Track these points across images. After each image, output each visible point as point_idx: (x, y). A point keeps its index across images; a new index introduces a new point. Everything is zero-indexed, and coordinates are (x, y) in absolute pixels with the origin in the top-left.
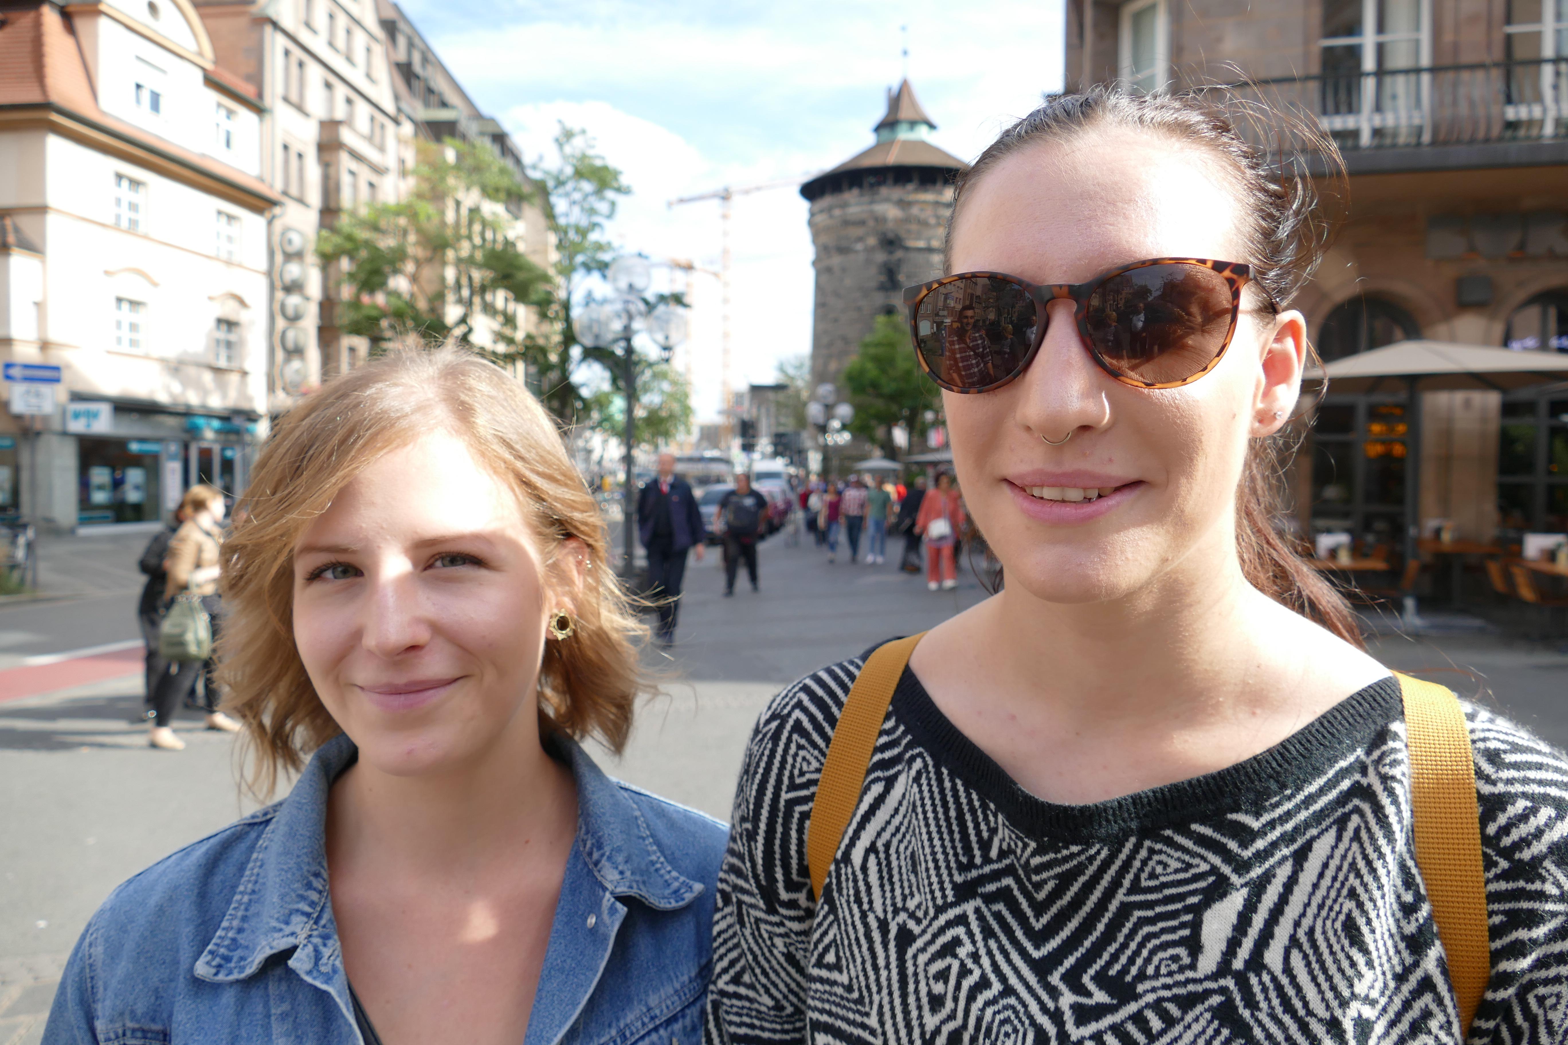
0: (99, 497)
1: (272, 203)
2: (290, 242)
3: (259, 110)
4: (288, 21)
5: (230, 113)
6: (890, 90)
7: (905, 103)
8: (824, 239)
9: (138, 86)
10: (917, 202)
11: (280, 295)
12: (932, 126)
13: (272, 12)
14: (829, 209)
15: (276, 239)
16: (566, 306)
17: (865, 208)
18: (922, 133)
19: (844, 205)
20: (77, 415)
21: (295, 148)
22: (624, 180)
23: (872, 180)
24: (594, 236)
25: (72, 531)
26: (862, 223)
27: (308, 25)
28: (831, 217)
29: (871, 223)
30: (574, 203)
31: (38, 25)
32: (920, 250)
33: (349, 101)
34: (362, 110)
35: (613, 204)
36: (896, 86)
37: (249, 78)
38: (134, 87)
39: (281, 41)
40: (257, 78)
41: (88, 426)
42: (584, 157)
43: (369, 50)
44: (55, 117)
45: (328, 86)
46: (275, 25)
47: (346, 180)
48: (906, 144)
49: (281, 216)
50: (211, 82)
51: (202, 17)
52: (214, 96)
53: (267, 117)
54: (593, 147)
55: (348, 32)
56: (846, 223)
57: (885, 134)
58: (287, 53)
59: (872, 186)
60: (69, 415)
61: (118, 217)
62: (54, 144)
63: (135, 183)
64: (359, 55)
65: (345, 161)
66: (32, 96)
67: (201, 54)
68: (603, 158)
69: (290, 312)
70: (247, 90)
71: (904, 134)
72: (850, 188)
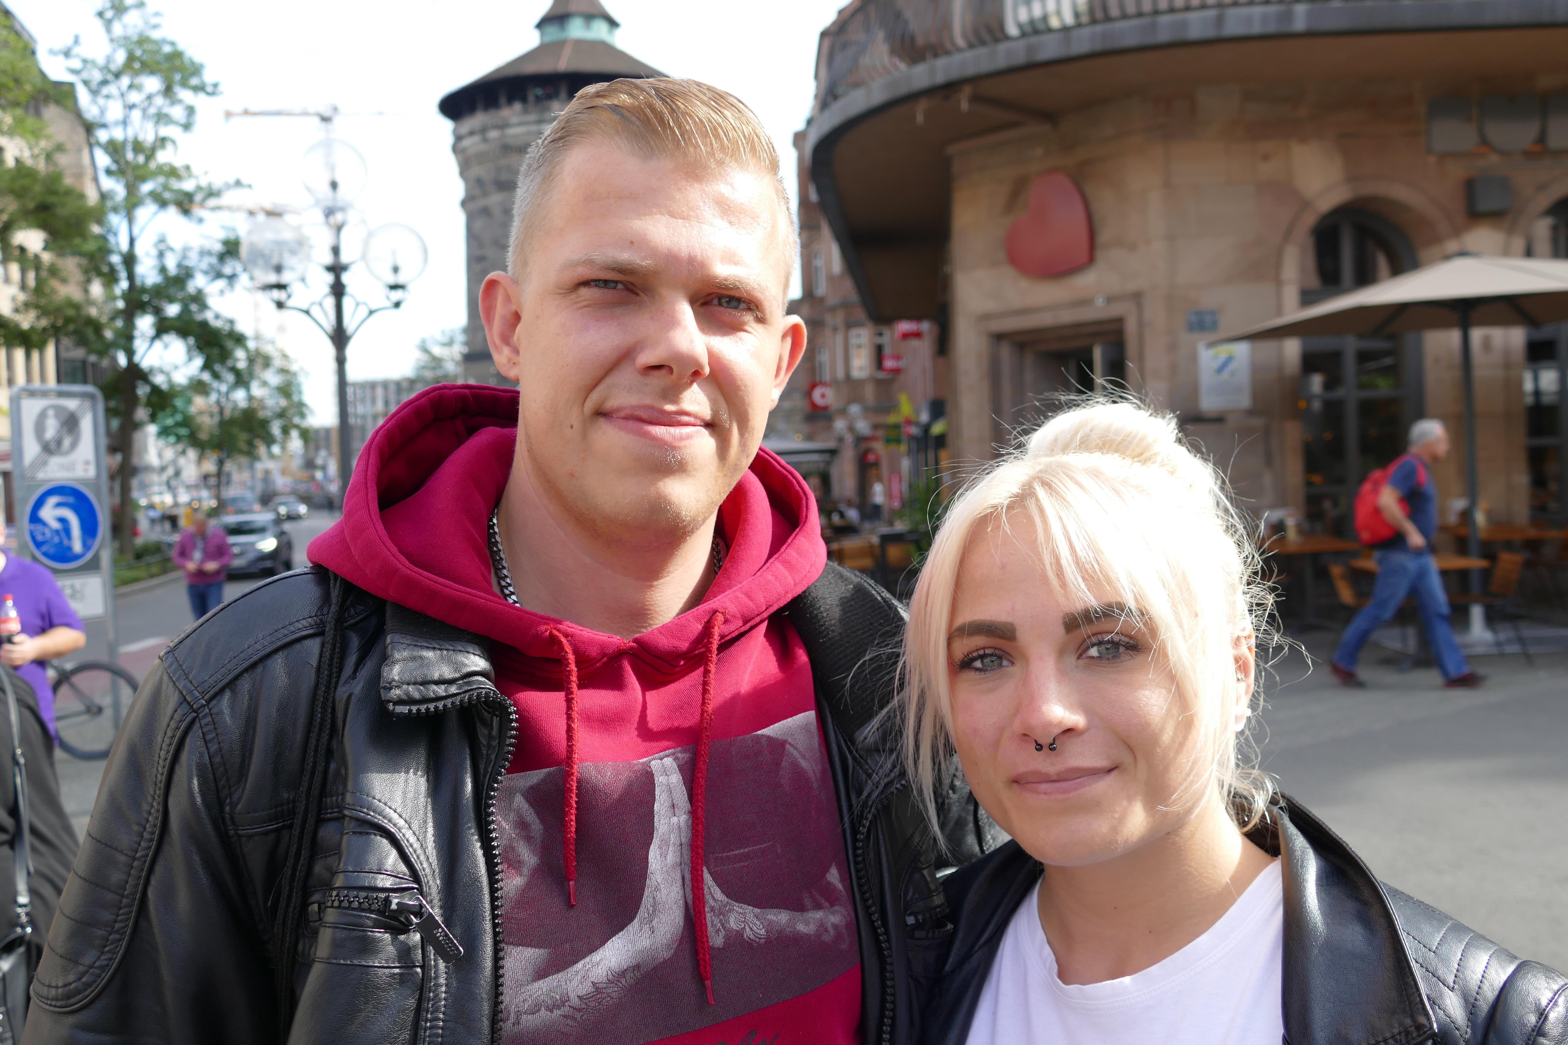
8: (477, 171)
12: (611, 22)
14: (483, 130)
16: (130, 260)
17: (531, 128)
18: (599, 31)
19: (503, 126)
22: (208, 77)
23: (539, 91)
24: (163, 157)
28: (485, 140)
30: (132, 107)
35: (191, 110)
42: (143, 40)
48: (579, 43)
54: (155, 27)
56: (506, 149)
57: (552, 29)
59: (538, 99)
68: (173, 44)
71: (576, 30)
72: (510, 101)
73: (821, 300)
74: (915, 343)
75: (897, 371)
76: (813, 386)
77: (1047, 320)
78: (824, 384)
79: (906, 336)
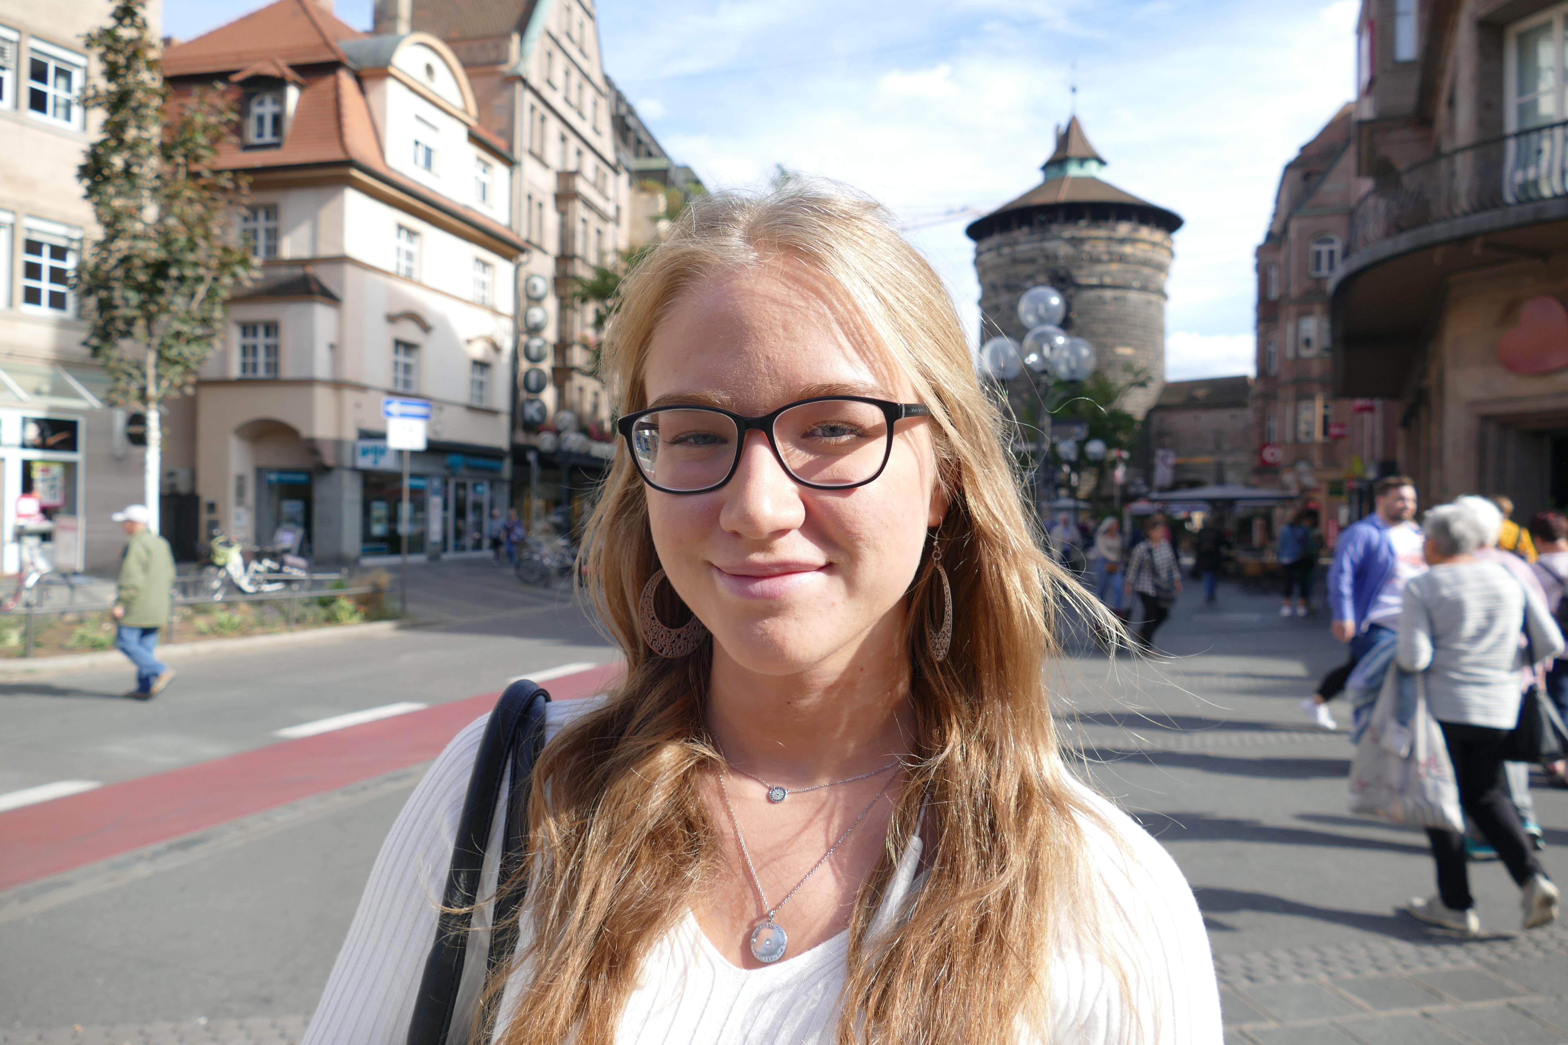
0: (378, 529)
1: (521, 250)
2: (534, 287)
3: (510, 162)
4: (535, 80)
5: (487, 165)
6: (1058, 127)
7: (1074, 141)
8: (991, 277)
9: (417, 143)
10: (1089, 239)
11: (524, 338)
12: (1102, 162)
13: (522, 71)
14: (999, 247)
15: (521, 284)
17: (1036, 245)
18: (1092, 169)
19: (1014, 243)
20: (365, 452)
21: (537, 197)
23: (1043, 218)
25: (356, 561)
26: (1032, 261)
27: (549, 83)
28: (1000, 255)
29: (1042, 261)
31: (337, 88)
32: (1092, 287)
33: (579, 153)
34: (590, 160)
36: (1064, 123)
37: (500, 133)
38: (412, 144)
39: (529, 98)
40: (509, 134)
41: (376, 462)
43: (595, 104)
44: (355, 173)
45: (563, 139)
46: (524, 82)
47: (579, 227)
48: (1077, 180)
49: (528, 262)
50: (474, 138)
51: (470, 77)
52: (474, 151)
53: (516, 170)
55: (580, 87)
56: (1015, 261)
57: (1054, 171)
58: (533, 108)
59: (1042, 224)
60: (359, 452)
61: (398, 265)
62: (352, 198)
63: (412, 234)
64: (588, 110)
65: (579, 210)
66: (335, 154)
67: (466, 111)
69: (533, 352)
70: (500, 144)
71: (1073, 170)
72: (1020, 226)
73: (1275, 378)
74: (1367, 416)
75: (1341, 436)
76: (1264, 446)
77: (1531, 406)
78: (1274, 445)
79: (1361, 409)
